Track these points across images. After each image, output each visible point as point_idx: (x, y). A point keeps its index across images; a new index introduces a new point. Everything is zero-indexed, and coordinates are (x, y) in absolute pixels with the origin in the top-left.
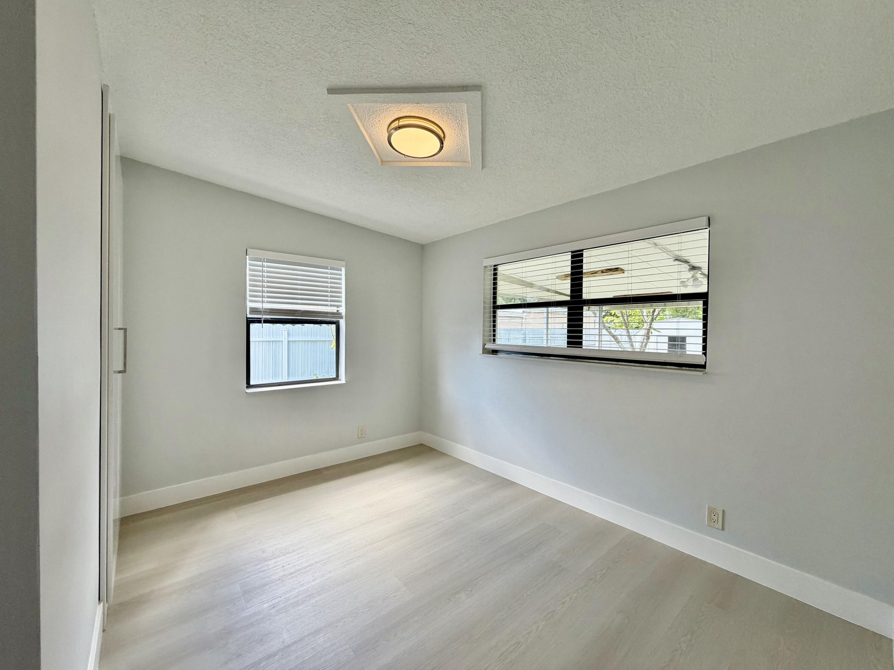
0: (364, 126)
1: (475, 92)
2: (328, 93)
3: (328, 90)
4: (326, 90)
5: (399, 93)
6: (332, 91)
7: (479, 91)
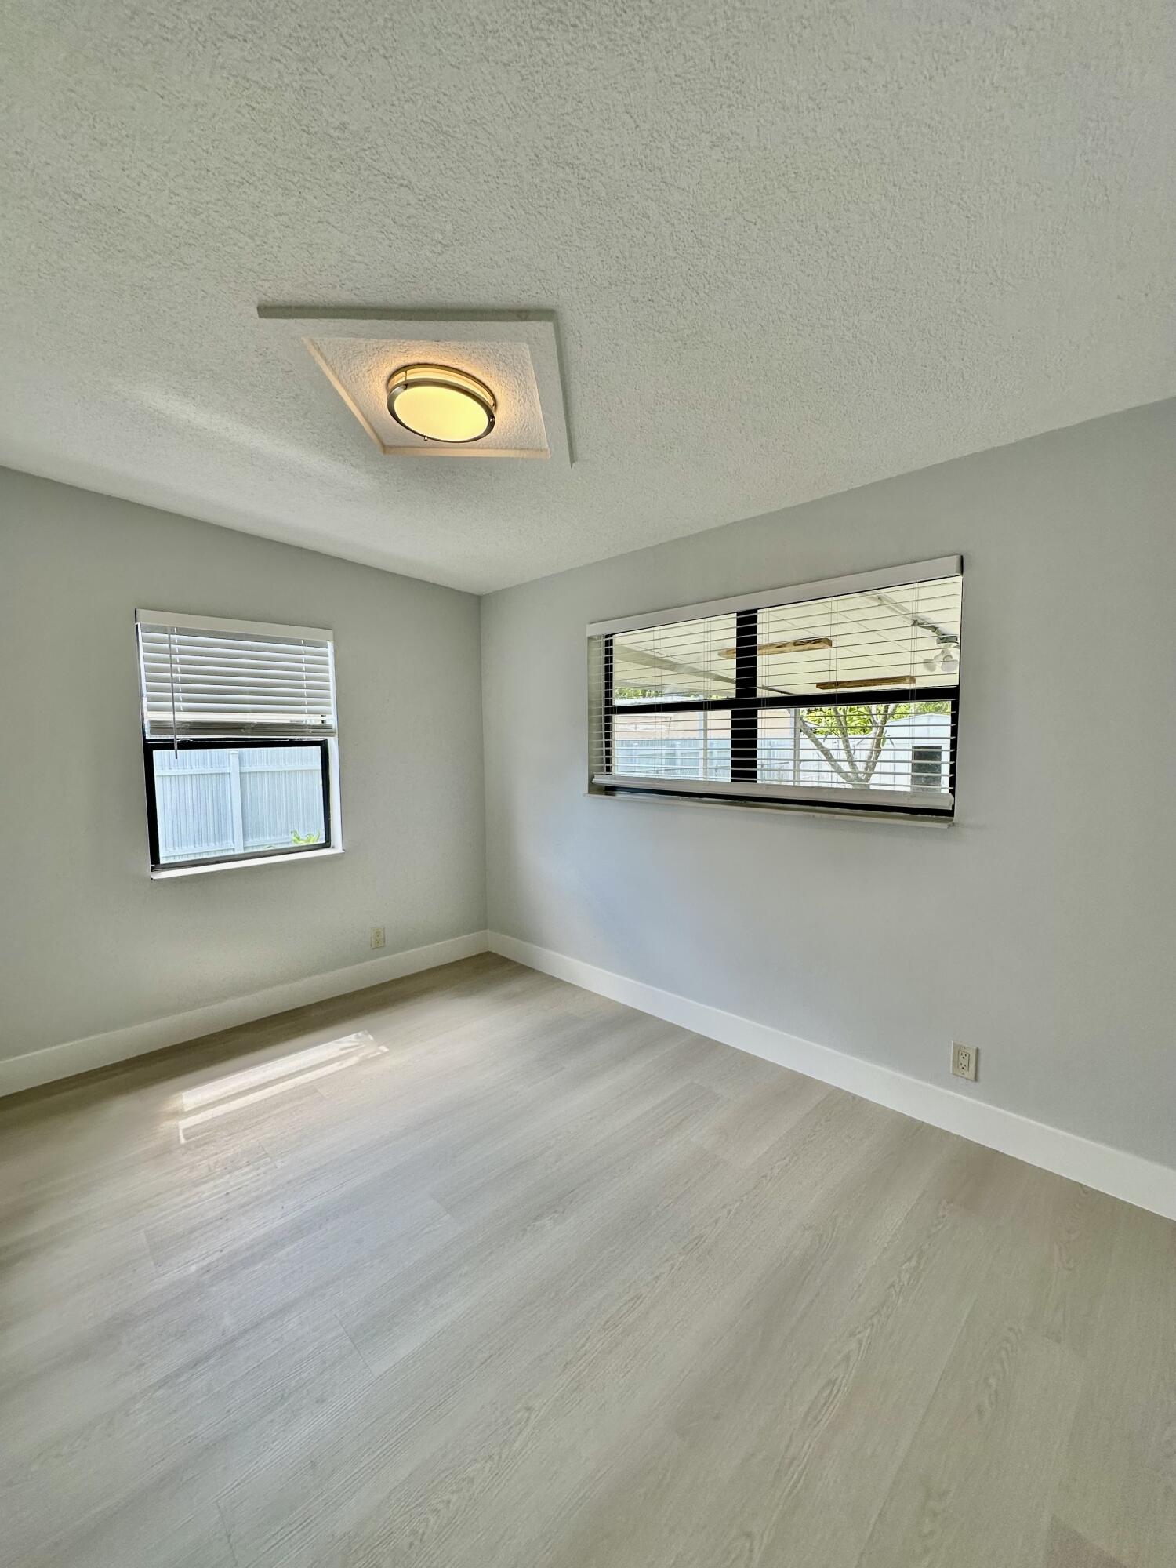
0: (339, 379)
1: (543, 323)
2: (260, 316)
3: (259, 309)
4: (256, 310)
5: (399, 319)
6: (267, 310)
7: (549, 321)
